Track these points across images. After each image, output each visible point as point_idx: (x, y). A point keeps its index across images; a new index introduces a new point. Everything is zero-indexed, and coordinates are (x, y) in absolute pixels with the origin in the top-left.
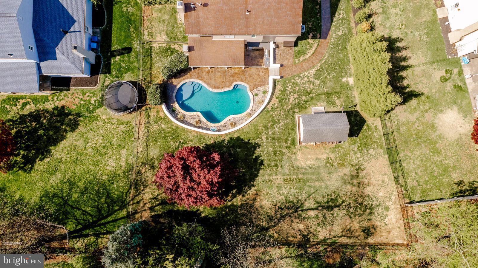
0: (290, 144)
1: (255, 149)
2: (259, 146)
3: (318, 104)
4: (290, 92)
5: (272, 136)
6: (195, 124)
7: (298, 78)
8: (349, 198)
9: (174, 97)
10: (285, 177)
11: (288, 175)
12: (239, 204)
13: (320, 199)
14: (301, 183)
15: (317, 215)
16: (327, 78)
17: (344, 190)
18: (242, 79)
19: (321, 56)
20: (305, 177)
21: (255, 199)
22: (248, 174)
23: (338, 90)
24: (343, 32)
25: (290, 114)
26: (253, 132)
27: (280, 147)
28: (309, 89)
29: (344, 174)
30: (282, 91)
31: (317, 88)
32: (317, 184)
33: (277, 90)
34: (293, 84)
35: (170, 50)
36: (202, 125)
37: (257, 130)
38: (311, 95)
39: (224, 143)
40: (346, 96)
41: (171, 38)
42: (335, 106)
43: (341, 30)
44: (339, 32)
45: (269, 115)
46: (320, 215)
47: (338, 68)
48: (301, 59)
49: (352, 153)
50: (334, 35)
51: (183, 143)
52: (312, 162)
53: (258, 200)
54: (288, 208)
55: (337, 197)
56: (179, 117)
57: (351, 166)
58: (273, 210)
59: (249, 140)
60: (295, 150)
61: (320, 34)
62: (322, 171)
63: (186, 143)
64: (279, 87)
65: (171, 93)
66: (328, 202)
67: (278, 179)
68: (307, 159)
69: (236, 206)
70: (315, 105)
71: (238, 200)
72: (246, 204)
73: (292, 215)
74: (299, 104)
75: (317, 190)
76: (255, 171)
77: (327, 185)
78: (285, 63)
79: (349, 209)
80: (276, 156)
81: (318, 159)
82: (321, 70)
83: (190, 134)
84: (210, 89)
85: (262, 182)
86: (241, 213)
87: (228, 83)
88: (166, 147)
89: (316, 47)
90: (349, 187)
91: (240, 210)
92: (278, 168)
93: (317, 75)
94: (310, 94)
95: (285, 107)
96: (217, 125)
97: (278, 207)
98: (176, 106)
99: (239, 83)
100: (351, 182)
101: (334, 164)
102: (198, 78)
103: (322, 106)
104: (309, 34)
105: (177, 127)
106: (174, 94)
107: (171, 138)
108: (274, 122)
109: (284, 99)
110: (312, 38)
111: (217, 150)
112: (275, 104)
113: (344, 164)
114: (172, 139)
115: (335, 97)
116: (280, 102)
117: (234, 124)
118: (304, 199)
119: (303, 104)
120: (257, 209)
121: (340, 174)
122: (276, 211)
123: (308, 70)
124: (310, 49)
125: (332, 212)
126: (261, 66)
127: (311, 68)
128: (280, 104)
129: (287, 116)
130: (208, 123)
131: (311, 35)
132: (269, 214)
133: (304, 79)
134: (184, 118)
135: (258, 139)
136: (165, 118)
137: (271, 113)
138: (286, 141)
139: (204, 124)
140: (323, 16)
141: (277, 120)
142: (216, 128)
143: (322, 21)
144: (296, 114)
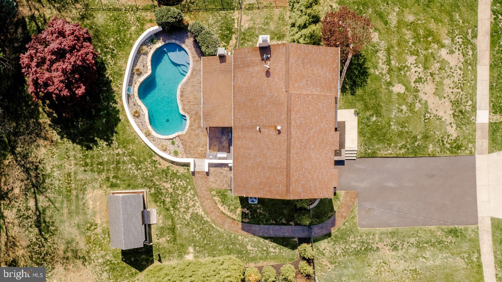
0: (112, 182)
1: (105, 140)
2: (109, 145)
3: (161, 216)
4: (175, 183)
5: (121, 160)
6: (137, 67)
7: (193, 193)
8: (50, 247)
9: (170, 41)
10: (72, 174)
11: (75, 178)
12: (41, 121)
13: (48, 213)
14: (66, 193)
15: (29, 209)
16: (193, 229)
17: (59, 241)
18: (193, 125)
19: (220, 222)
20: (73, 198)
21: (46, 139)
22: (76, 132)
23: (178, 241)
24: (250, 250)
25: (148, 182)
26: (125, 139)
27: (108, 170)
28: (178, 206)
29: (78, 243)
30: (176, 174)
31: (181, 216)
32: (65, 211)
33: (177, 167)
34: (186, 188)
35: (229, 34)
36: (135, 76)
37: (128, 142)
38: (172, 209)
39: (113, 103)
40: (170, 249)
41: (244, 34)
42: (158, 236)
43: (253, 248)
45: (147, 157)
46: (30, 212)
47: (205, 242)
48: (216, 198)
49: (103, 253)
50: (247, 240)
51: (112, 53)
52: (91, 207)
53: (46, 143)
54: (37, 177)
55: (51, 232)
56: (144, 47)
57: (88, 250)
58: (35, 160)
59: (116, 133)
60: (105, 187)
61: (248, 223)
62: (81, 217)
63: (112, 57)
64: (182, 170)
65: (175, 37)
66: (45, 222)
67: (70, 167)
68: (95, 201)
69: (37, 118)
70: (159, 213)
71: (45, 120)
72: (41, 129)
73: (29, 181)
74: (161, 194)
75: (58, 210)
76: (79, 140)
77: (64, 222)
78: (211, 178)
79: (38, 246)
80: (98, 164)
81: (95, 213)
82: (203, 221)
83: (123, 61)
84: (180, 86)
85: (66, 147)
86: (29, 123)
87: (187, 108)
88: (107, 33)
89: (232, 216)
90: (62, 247)
91: (34, 121)
92: (84, 166)
93: (196, 217)
94: (173, 207)
95: (157, 177)
96: (136, 94)
97: (38, 165)
98: (159, 44)
99: (188, 122)
100: (69, 249)
101: (89, 232)
102: (194, 70)
103: (158, 221)
104: (248, 209)
105: (131, 46)
106: (173, 41)
107: (118, 38)
108: (138, 163)
109: (166, 175)
110: (242, 212)
111: (105, 95)
112: (160, 165)
113: (90, 243)
114: (117, 39)
115: (169, 237)
116: (163, 171)
117: (137, 115)
118: (48, 195)
119: (160, 199)
120: (35, 141)
121: (78, 238)
122: (33, 162)
123: (202, 206)
124: (229, 209)
125: (34, 226)
126: (210, 149)
127: (204, 210)
128: (160, 171)
129: (146, 178)
130: (138, 84)
131: (247, 212)
132: (30, 155)
134: (144, 54)
135: (117, 144)
136: (143, 30)
137: (149, 160)
138: (115, 177)
139: (137, 78)
140: (272, 226)
141: (140, 167)
142: (131, 93)
143: (266, 226)
144: (148, 189)
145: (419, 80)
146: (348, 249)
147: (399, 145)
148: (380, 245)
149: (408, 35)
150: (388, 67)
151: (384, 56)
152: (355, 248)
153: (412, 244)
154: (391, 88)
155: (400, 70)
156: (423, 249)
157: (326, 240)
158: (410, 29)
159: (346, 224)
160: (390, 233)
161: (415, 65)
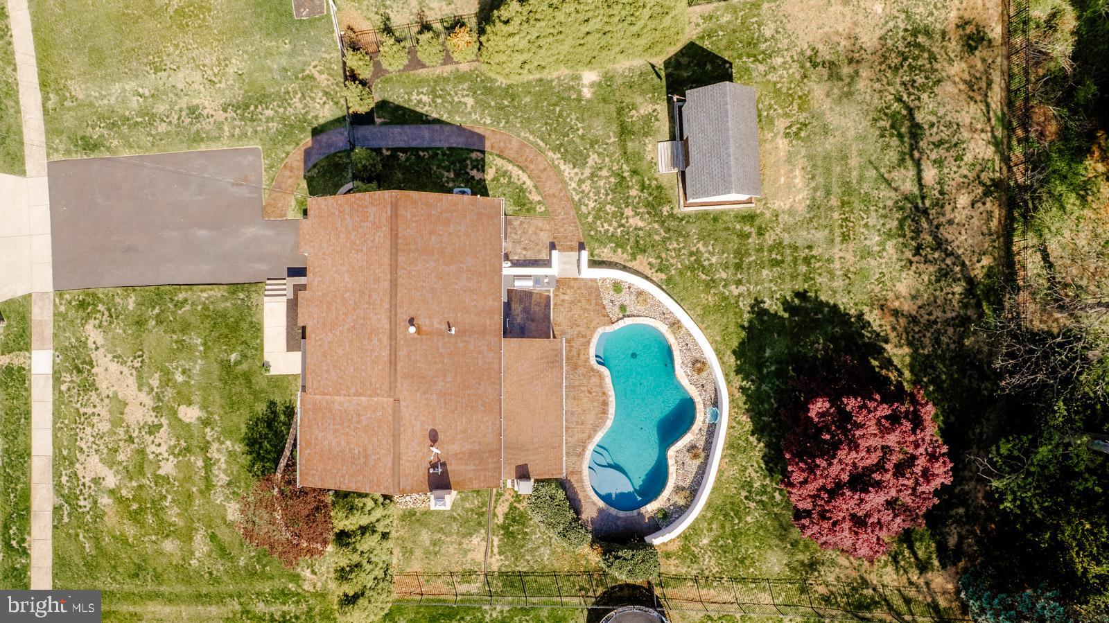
0: (752, 226)
1: (766, 312)
2: (758, 302)
3: (649, 158)
4: (619, 227)
5: (732, 270)
6: (698, 462)
7: (583, 207)
8: (888, 84)
9: (629, 513)
10: (838, 239)
11: (831, 231)
12: (907, 350)
13: (892, 156)
14: (852, 199)
15: (935, 161)
16: (583, 135)
17: (868, 98)
18: (582, 344)
19: (528, 151)
20: (836, 190)
21: (896, 313)
22: (830, 328)
23: (613, 108)
24: (468, 95)
25: (675, 227)
26: (723, 316)
27: (760, 250)
28: (612, 180)
29: (828, 96)
31: (607, 159)
32: (854, 162)
33: (614, 259)
34: (597, 217)
35: (509, 525)
36: (701, 444)
37: (717, 308)
38: (626, 174)
39: (749, 388)
40: (629, 91)
41: (479, 524)
42: (656, 116)
43: (462, 100)
44: (466, 104)
45: (678, 278)
46: (933, 156)
47: (558, 109)
48: (535, 197)
49: (772, 77)
50: (474, 117)
51: (750, 492)
52: (797, 172)
53: (897, 304)
54: (917, 232)
55: (886, 114)
56: (682, 502)
57: (805, 80)
58: (922, 267)
59: (743, 327)
60: (768, 215)
61: (473, 151)
62: (819, 149)
63: (750, 484)
64: (606, 253)
65: (619, 523)
66: (900, 136)
67: (842, 256)
68: (790, 186)
69: (914, 357)
70: (653, 164)
71: (898, 353)
72: (907, 334)
73: (935, 222)
74: (648, 204)
75: (871, 163)
76: (822, 312)
77: (856, 139)
78: (545, 238)
79: (916, 85)
80: (783, 262)
81: (790, 159)
82: (562, 150)
83: (726, 474)
84: (609, 423)
85: (852, 295)
86: (933, 346)
87: (593, 380)
88: (761, 532)
89: (504, 162)
90: (861, 85)
91: (923, 349)
92: (813, 256)
93: (577, 159)
94: (623, 178)
95: (657, 238)
96: (700, 407)
97: (914, 255)
98: (651, 508)
99: (592, 351)
100: (848, 80)
101: (802, 120)
102: (581, 455)
103: (655, 149)
104: (473, 177)
105: (709, 506)
106: (622, 514)
107: (737, 521)
108: (697, 265)
109: (637, 241)
110: (483, 171)
111: (766, 406)
112: (650, 264)
113: (800, 97)
114: (740, 519)
115: (632, 117)
116: (645, 251)
117: (699, 365)
118: (893, 194)
119: (650, 194)
120: (920, 307)
121: (826, 106)
122: (926, 262)
123: (563, 182)
124: (510, 177)
125: (926, 127)
126: (549, 297)
127: (559, 173)
128: (650, 250)
129: (680, 234)
130: (696, 427)
131: (474, 173)
132: (933, 278)
133: (586, 191)
134: (683, 489)
135: (741, 304)
136: (685, 537)
137: (673, 272)
138: (744, 236)
139: (698, 440)
140: (426, 145)
141: (693, 259)
142: (710, 410)
143: (438, 145)
144: (675, 212)
145: (153, 429)
146: (279, 106)
147: (187, 307)
148: (220, 116)
149: (173, 515)
150: (208, 455)
151: (217, 476)
152: (267, 108)
153: (163, 120)
154: (203, 415)
155: (188, 450)
156: (143, 112)
157: (322, 121)
158: (170, 525)
159: (284, 155)
160: (202, 140)
161: (160, 457)
